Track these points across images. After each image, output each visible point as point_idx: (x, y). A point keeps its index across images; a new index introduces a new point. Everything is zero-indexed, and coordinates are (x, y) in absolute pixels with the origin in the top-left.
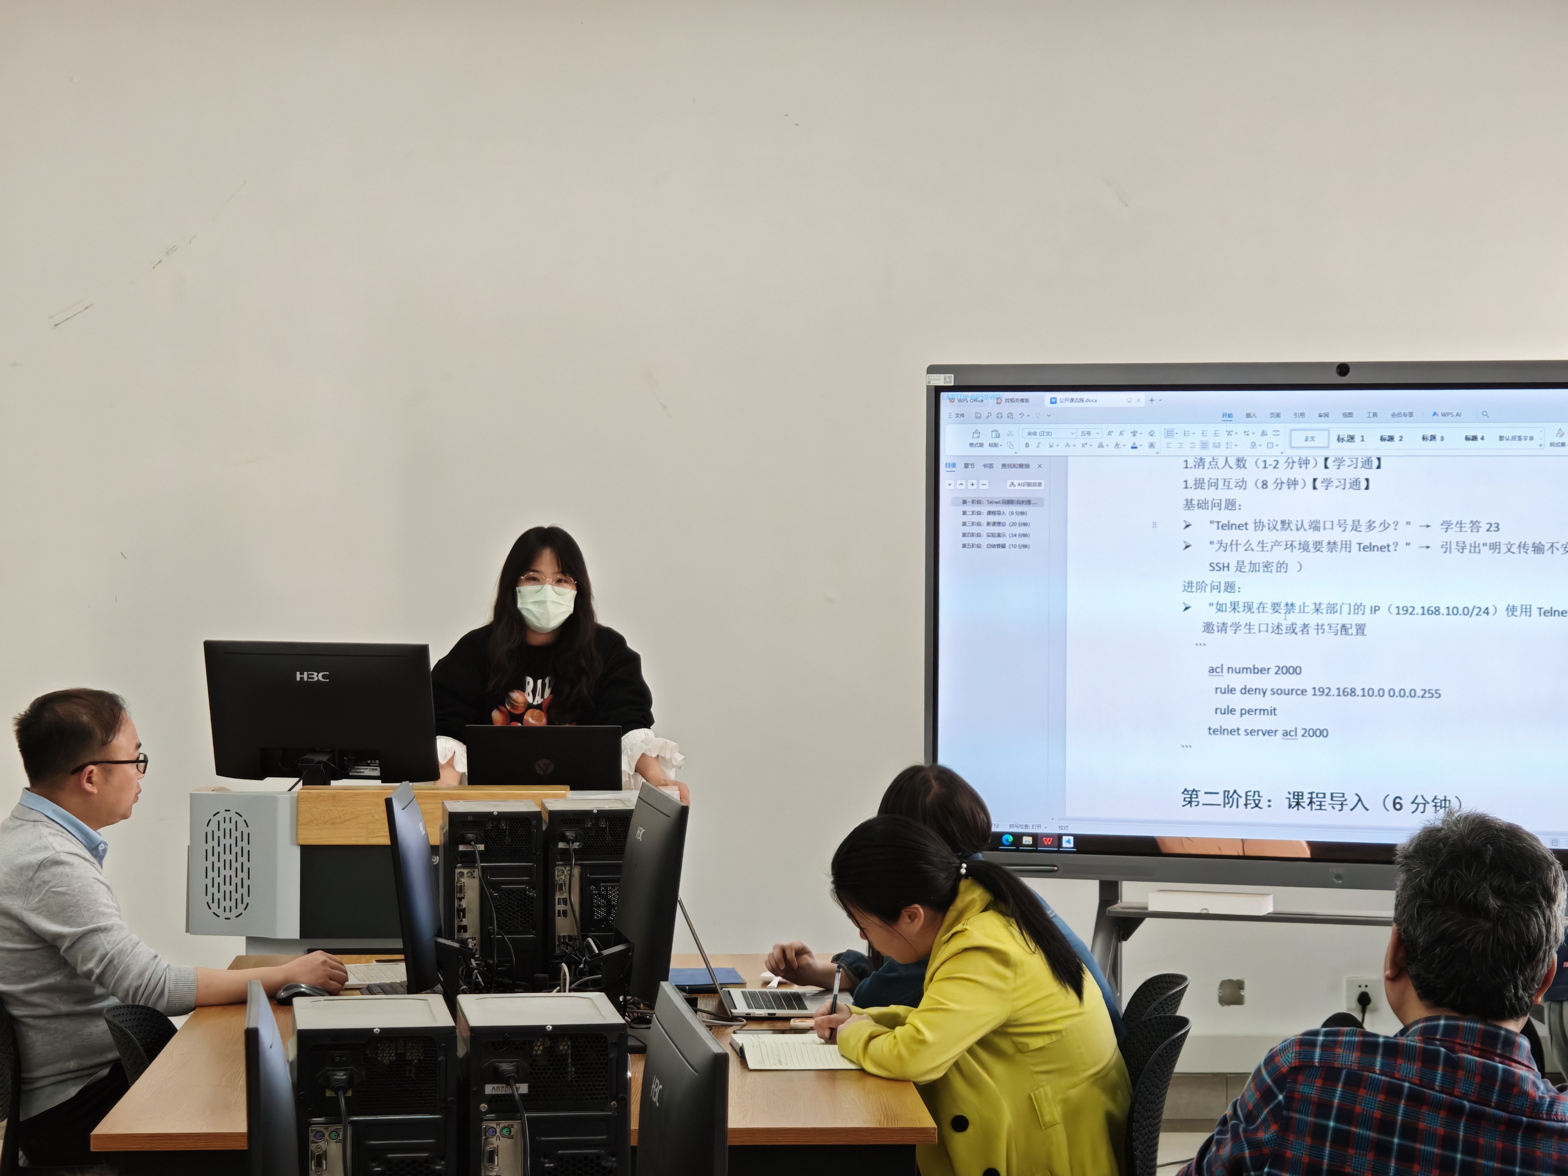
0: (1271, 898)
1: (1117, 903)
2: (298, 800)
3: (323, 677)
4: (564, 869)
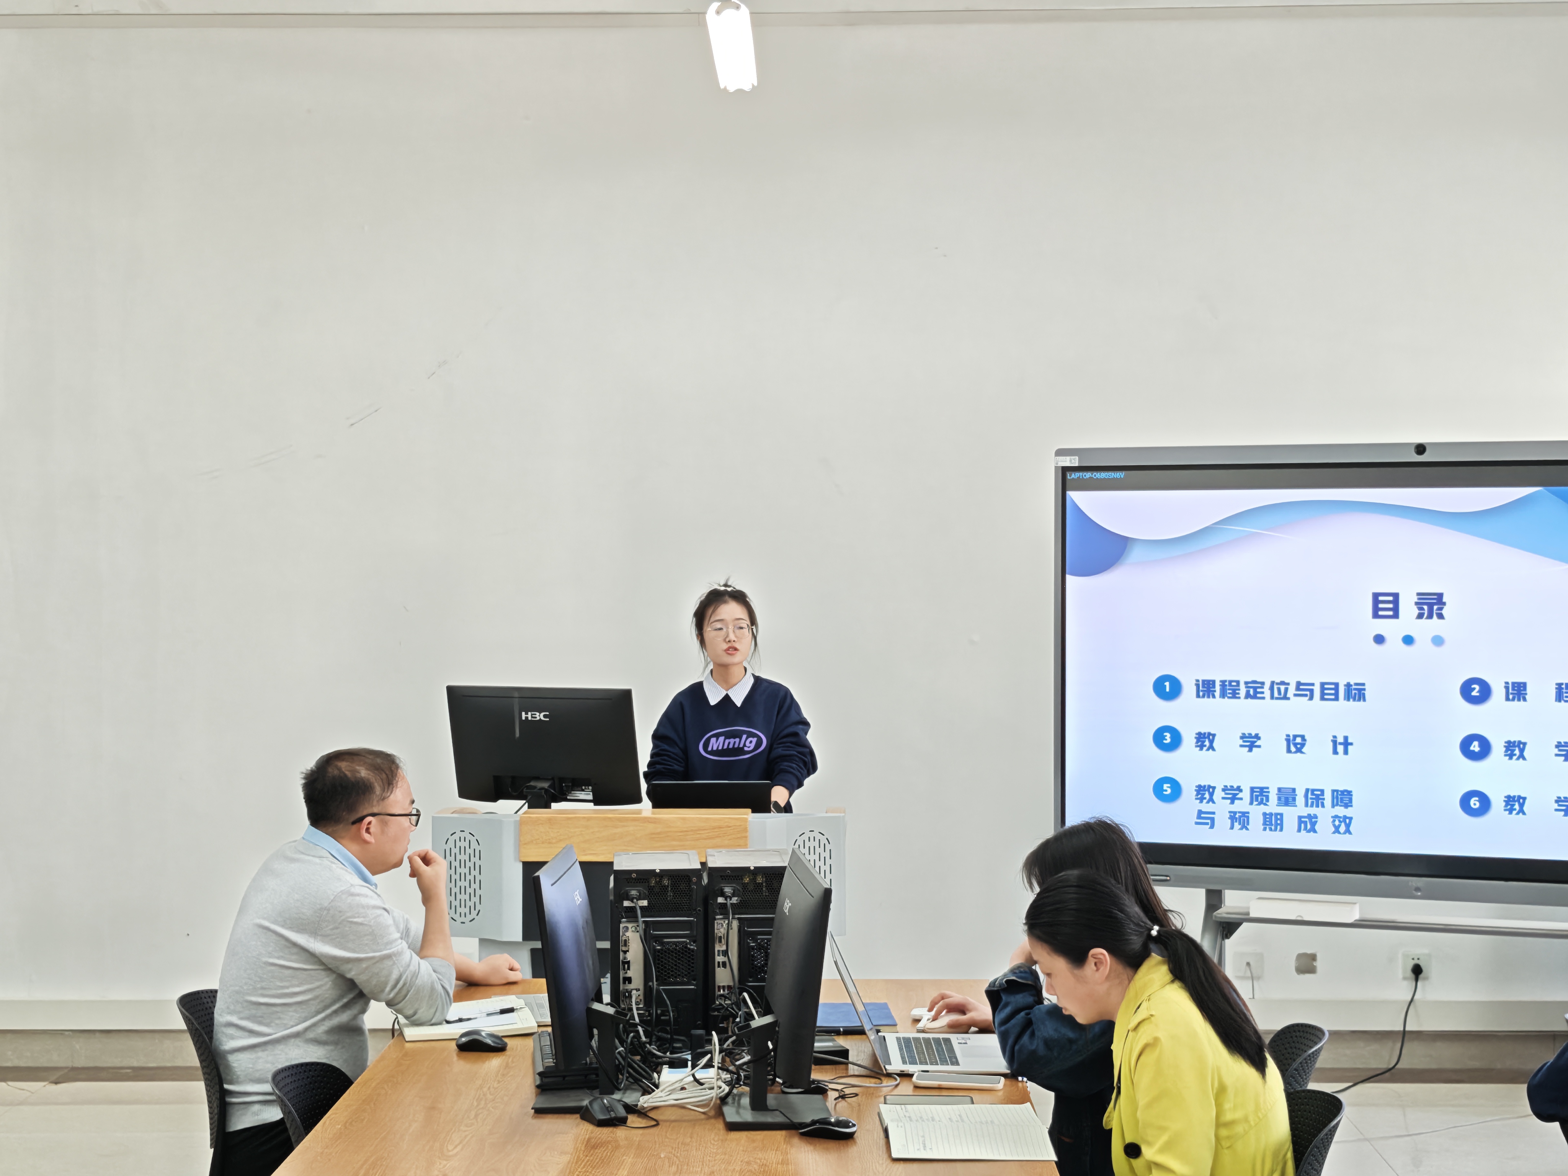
0: (1357, 907)
1: (1221, 907)
2: (521, 823)
3: (545, 716)
4: (723, 922)
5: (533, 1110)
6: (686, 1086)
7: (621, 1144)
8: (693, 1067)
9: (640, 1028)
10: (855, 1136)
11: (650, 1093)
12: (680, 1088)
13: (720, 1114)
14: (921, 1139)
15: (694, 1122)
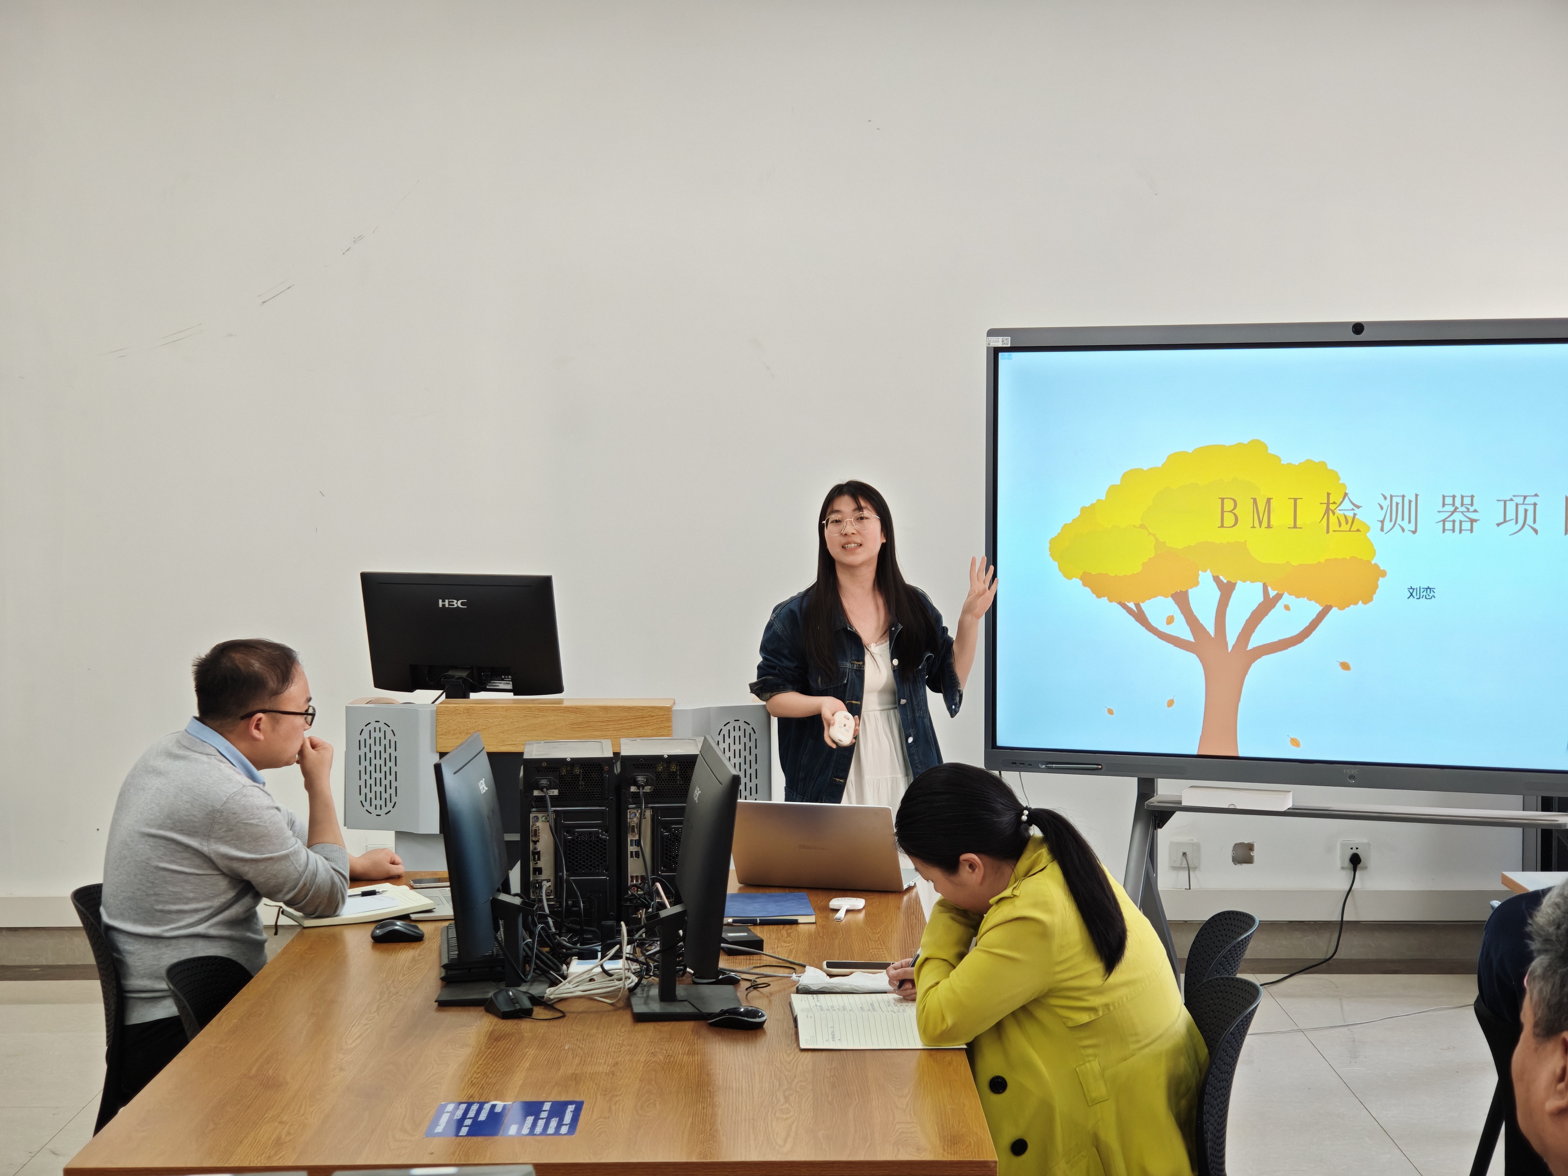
0: (1291, 795)
1: (1154, 796)
2: (438, 714)
3: (462, 604)
4: (636, 811)
5: (437, 1003)
6: (594, 977)
7: (525, 1035)
8: (603, 957)
9: (550, 920)
10: (765, 1026)
11: (557, 984)
12: (589, 979)
13: (628, 1005)
14: (830, 1030)
15: (599, 1013)
